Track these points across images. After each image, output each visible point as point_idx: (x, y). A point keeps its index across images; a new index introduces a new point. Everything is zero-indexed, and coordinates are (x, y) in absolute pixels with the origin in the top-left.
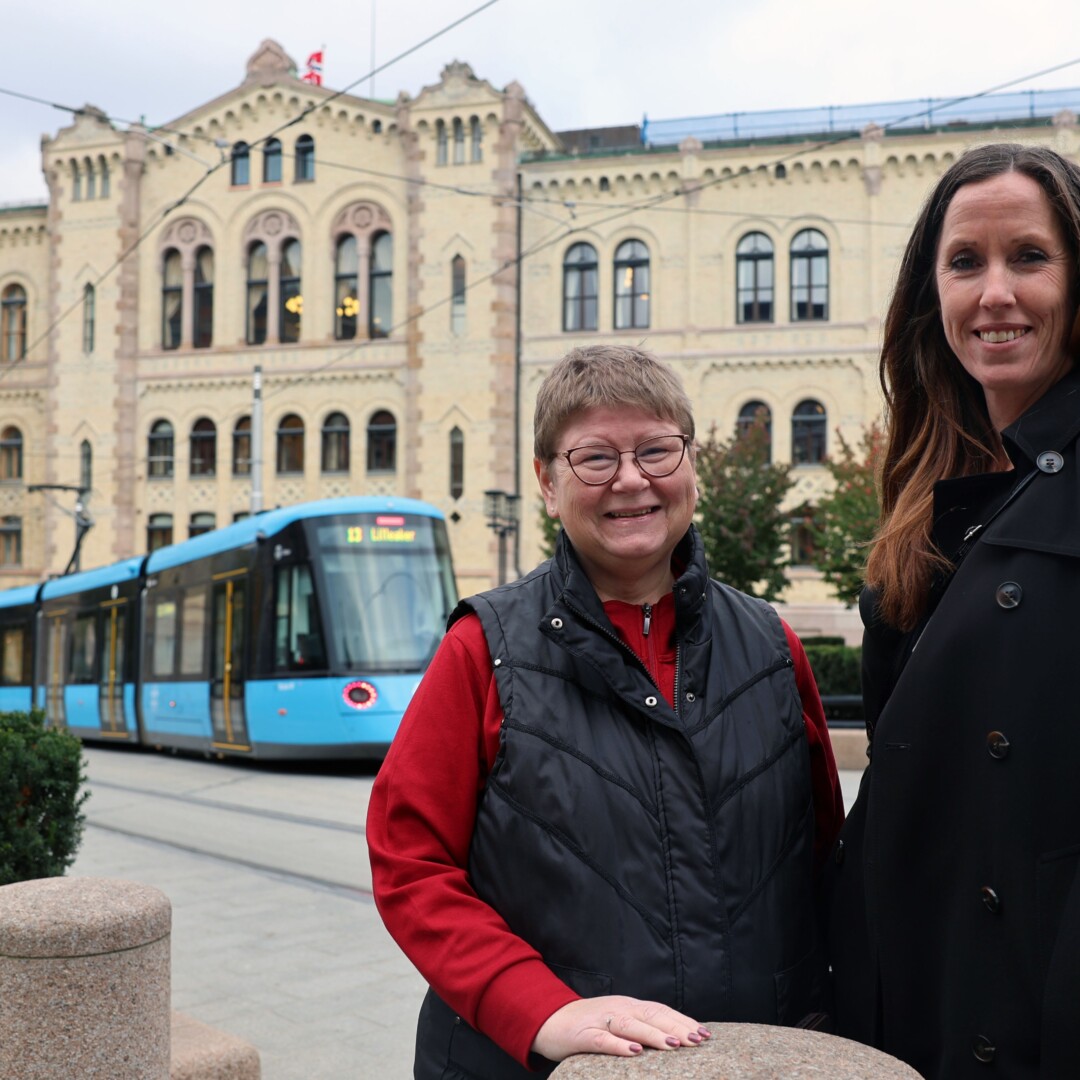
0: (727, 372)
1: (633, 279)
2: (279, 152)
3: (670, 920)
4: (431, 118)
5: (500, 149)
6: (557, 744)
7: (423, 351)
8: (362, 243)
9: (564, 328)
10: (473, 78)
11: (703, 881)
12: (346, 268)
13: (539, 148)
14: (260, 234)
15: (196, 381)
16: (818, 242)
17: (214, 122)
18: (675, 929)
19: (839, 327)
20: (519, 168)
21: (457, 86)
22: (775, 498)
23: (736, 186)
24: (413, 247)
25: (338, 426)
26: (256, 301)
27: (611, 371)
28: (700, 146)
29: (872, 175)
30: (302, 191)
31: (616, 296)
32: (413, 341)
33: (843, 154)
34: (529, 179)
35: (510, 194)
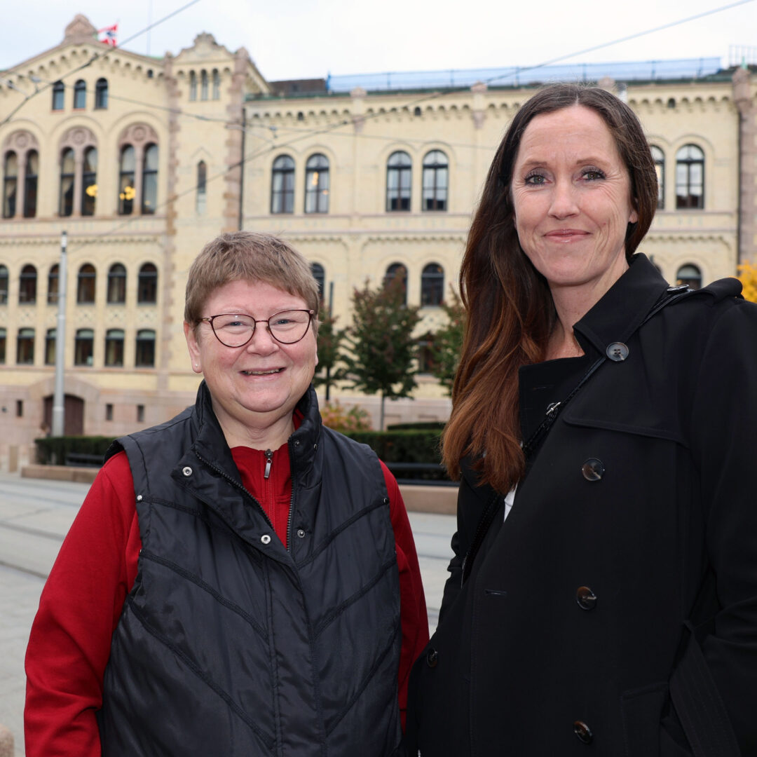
0: (379, 244)
1: (319, 180)
2: (84, 89)
3: (275, 732)
4: (187, 70)
5: (232, 91)
6: (184, 574)
7: (177, 224)
8: (138, 151)
9: (272, 211)
10: (214, 44)
11: (305, 697)
12: (127, 168)
13: (257, 91)
14: (70, 143)
15: (25, 240)
16: (441, 159)
17: (42, 68)
18: (279, 739)
19: (454, 215)
20: (244, 103)
21: (204, 48)
22: (409, 329)
23: (388, 120)
24: (172, 155)
25: (119, 273)
26: (66, 187)
27: (252, 252)
28: (364, 93)
29: (478, 116)
30: (99, 115)
31: (306, 191)
32: (170, 217)
33: (459, 101)
34: (251, 111)
35: (237, 122)
